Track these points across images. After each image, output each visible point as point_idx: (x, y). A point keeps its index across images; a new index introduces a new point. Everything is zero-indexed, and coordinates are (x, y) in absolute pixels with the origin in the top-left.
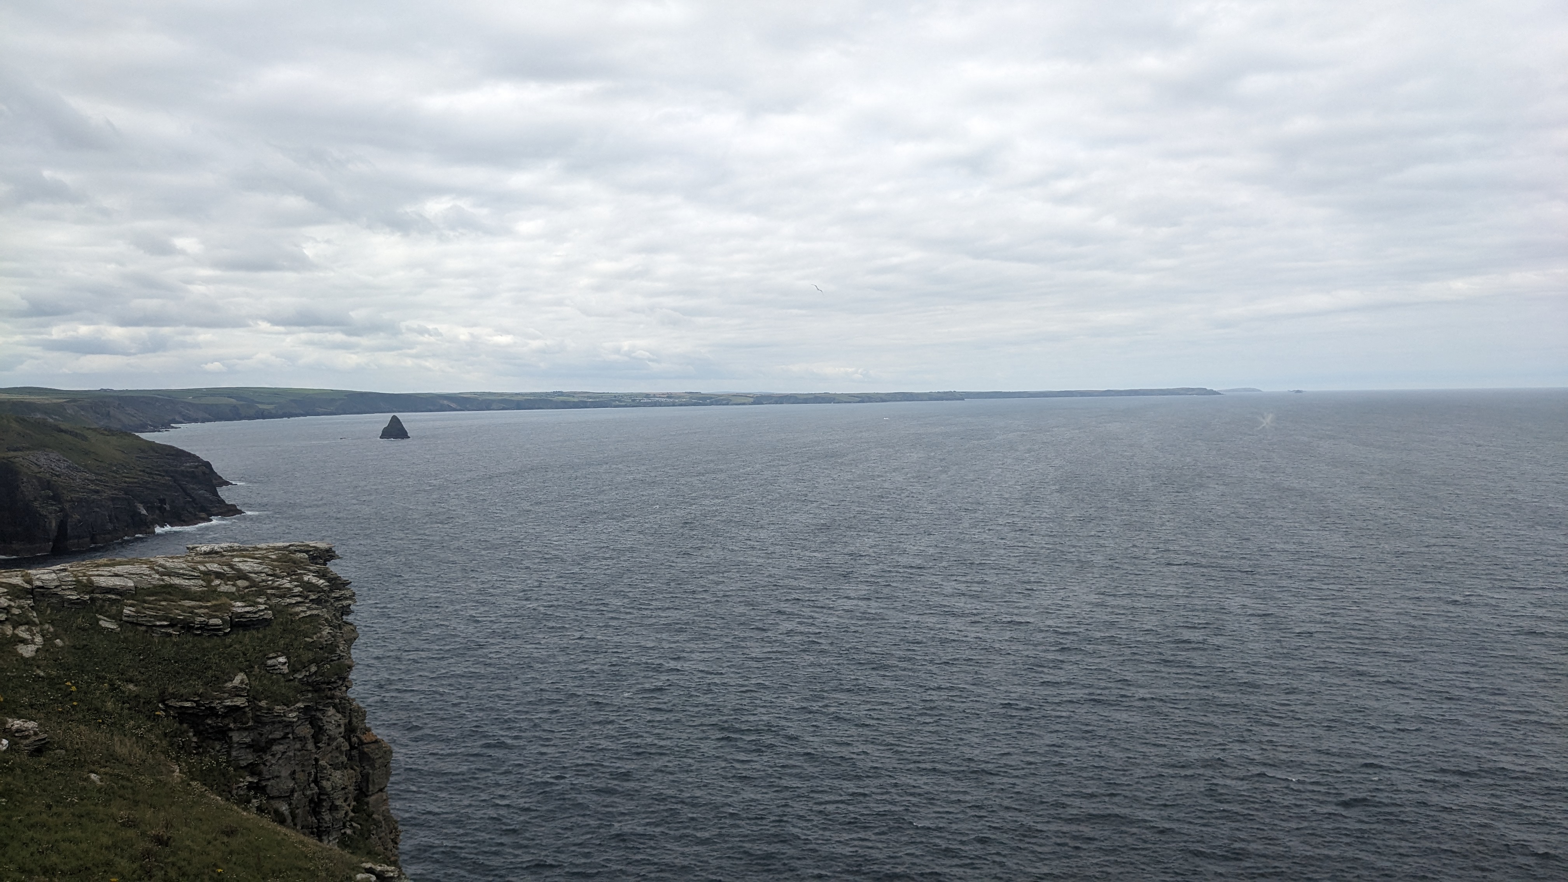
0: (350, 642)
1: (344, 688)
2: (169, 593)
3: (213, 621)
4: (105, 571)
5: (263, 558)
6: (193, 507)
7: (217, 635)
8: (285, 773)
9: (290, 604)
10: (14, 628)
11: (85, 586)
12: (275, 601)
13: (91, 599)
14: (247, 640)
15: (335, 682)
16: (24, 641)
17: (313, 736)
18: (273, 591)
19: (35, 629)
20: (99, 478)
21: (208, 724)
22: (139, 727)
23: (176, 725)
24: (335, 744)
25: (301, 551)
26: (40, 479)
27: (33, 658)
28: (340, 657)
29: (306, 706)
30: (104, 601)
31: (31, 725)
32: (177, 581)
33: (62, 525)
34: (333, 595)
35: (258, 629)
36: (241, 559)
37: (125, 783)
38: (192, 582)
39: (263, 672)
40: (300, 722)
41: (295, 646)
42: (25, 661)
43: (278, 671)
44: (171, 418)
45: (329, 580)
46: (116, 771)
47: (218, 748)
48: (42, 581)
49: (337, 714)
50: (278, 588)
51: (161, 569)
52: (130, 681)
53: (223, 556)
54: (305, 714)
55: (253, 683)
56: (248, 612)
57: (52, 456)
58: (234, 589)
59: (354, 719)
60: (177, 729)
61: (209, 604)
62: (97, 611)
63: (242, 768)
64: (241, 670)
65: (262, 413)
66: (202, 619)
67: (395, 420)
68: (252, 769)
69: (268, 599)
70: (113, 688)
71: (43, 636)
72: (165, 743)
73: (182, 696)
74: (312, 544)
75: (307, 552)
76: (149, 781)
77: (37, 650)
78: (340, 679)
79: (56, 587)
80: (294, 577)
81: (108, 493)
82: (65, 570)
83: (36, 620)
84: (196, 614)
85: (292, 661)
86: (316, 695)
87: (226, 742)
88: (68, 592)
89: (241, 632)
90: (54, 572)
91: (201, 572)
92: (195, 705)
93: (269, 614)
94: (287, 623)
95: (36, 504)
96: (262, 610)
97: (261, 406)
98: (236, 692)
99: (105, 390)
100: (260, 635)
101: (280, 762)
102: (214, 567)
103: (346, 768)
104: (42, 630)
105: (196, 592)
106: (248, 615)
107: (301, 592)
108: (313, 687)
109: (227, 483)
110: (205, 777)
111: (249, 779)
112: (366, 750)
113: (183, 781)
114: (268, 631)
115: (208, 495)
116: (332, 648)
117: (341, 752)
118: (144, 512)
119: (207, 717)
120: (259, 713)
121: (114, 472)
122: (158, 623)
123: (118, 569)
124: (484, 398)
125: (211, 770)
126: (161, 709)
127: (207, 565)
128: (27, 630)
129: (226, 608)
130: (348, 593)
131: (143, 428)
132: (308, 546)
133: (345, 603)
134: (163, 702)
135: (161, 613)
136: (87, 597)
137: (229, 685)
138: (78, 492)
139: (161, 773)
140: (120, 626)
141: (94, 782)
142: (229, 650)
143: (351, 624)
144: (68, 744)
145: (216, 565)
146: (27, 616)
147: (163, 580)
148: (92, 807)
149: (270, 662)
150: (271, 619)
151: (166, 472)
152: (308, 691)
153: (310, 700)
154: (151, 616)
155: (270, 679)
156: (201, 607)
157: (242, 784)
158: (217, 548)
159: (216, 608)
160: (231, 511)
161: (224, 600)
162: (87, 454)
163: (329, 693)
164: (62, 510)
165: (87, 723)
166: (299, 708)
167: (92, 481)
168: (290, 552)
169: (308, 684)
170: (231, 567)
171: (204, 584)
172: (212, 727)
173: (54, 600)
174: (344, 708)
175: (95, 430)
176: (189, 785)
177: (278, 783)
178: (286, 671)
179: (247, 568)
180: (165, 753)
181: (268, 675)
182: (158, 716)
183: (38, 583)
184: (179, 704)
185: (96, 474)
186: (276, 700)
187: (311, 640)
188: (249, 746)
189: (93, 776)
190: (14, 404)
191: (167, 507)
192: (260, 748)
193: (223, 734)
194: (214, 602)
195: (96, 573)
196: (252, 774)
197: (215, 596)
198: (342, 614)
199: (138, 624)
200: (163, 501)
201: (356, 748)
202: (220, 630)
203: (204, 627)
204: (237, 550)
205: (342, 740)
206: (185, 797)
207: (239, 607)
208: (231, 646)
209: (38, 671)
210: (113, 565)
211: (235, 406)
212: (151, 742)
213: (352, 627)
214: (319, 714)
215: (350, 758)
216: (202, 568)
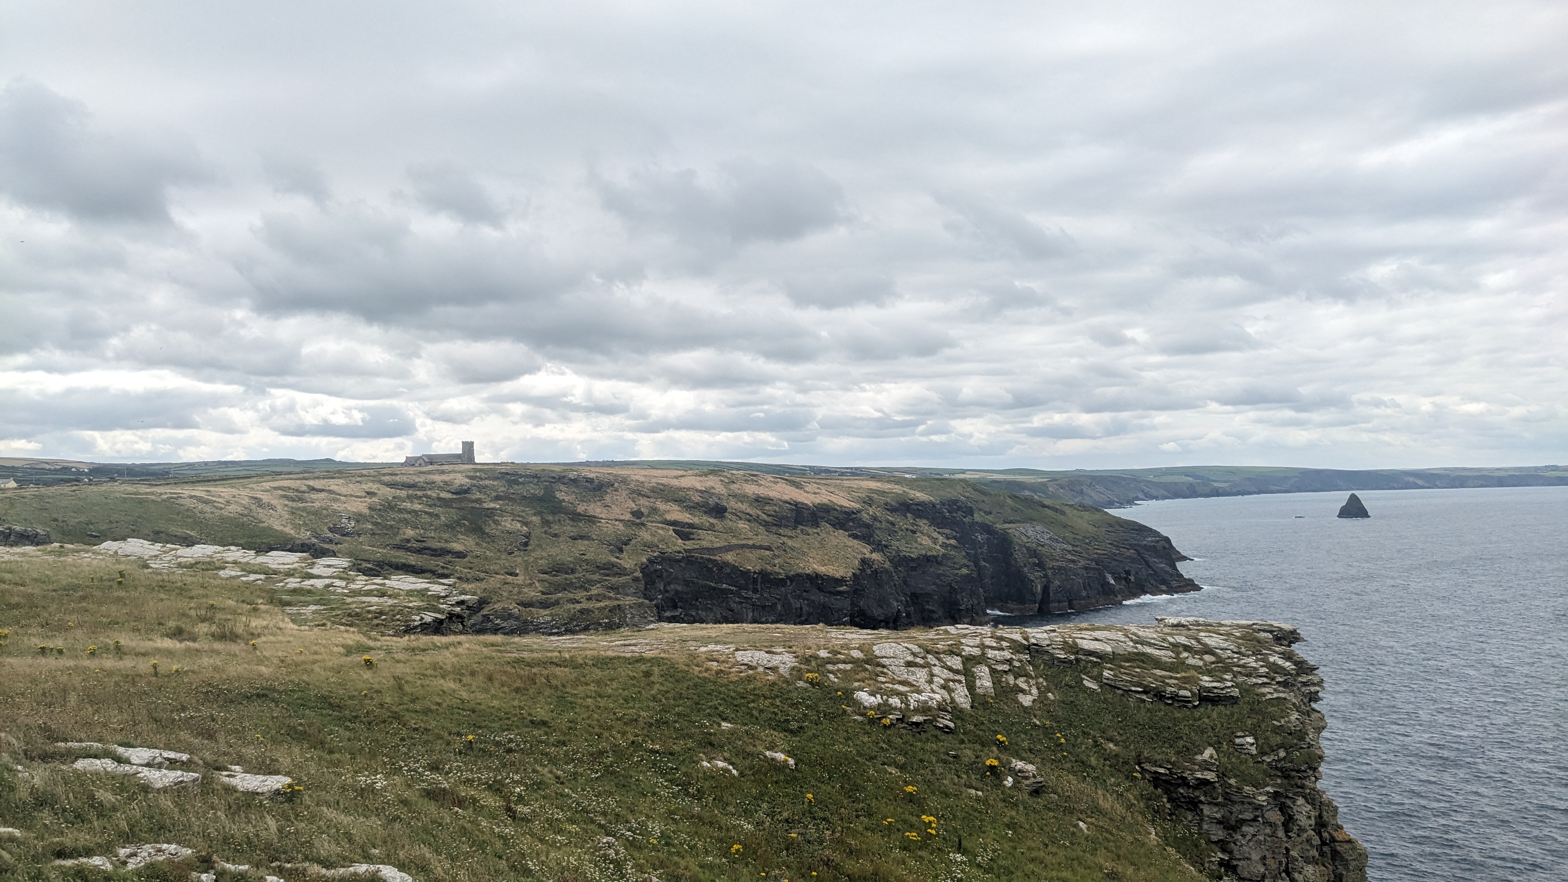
0: (1319, 729)
1: (1313, 779)
2: (1143, 662)
3: (1182, 693)
4: (1087, 634)
5: (1228, 634)
6: (1155, 580)
7: (1187, 707)
8: (1255, 856)
9: (1257, 684)
10: (1016, 678)
11: (1071, 647)
12: (1241, 679)
13: (1077, 660)
14: (1215, 715)
15: (1305, 771)
16: (1023, 691)
17: (1283, 824)
18: (1239, 669)
19: (1032, 682)
20: (1075, 549)
21: (1181, 794)
22: (1119, 785)
23: (1152, 788)
24: (1305, 835)
25: (1264, 631)
26: (1028, 549)
27: (1031, 708)
28: (1310, 746)
29: (1275, 792)
30: (1087, 662)
31: (1030, 767)
32: (1148, 650)
33: (1046, 589)
34: (1300, 679)
35: (1225, 706)
36: (1207, 634)
37: (1108, 836)
38: (1162, 653)
39: (1231, 750)
40: (1269, 807)
41: (1263, 727)
42: (1025, 709)
43: (1246, 751)
44: (1135, 495)
45: (1296, 663)
46: (1101, 824)
47: (1190, 818)
48: (1036, 639)
49: (1307, 805)
50: (1243, 666)
51: (1134, 637)
52: (1110, 740)
53: (1189, 629)
54: (1275, 799)
55: (1223, 760)
56: (1215, 688)
57: (1038, 528)
58: (1201, 663)
59: (1325, 813)
60: (1153, 793)
61: (1178, 675)
62: (1081, 671)
63: (1213, 842)
64: (1210, 745)
65: (1217, 491)
66: (1173, 689)
67: (1353, 498)
68: (1223, 845)
69: (1235, 676)
70: (1096, 744)
71: (1038, 689)
72: (1142, 805)
73: (1156, 761)
74: (1276, 624)
75: (1271, 632)
76: (1130, 838)
77: (1034, 701)
78: (1310, 768)
79: (1048, 645)
80: (1259, 657)
81: (1082, 563)
82: (1054, 631)
83: (1032, 673)
84: (1167, 684)
85: (1260, 743)
86: (1286, 781)
87: (1197, 814)
88: (1057, 651)
89: (1210, 707)
90: (1046, 632)
91: (1170, 643)
92: (1168, 772)
93: (1236, 692)
94: (1254, 703)
95: (1026, 570)
96: (1229, 687)
97: (1216, 484)
98: (1206, 766)
99: (1080, 471)
100: (1228, 712)
101: (1251, 844)
102: (1182, 640)
103: (1317, 864)
104: (1037, 683)
105: (1166, 663)
106: (1215, 691)
107: (1267, 673)
108: (1282, 773)
109: (1185, 558)
110: (1179, 844)
111: (1220, 855)
112: (1338, 848)
113: (1159, 845)
114: (1236, 709)
115: (1168, 569)
116: (1301, 735)
117: (1312, 845)
118: (1112, 582)
119: (1179, 785)
120: (1228, 791)
121: (1087, 544)
122: (1133, 689)
123: (1098, 634)
124: (1458, 474)
125: (1184, 839)
126: (1137, 771)
127: (1176, 637)
128: (1026, 682)
129: (1195, 681)
130: (1316, 679)
131: (1111, 504)
132: (1272, 625)
133: (1313, 689)
134: (1139, 764)
135: (1136, 679)
136: (1073, 657)
137: (1199, 758)
138: (1058, 560)
139: (1139, 833)
140: (1101, 687)
141: (1081, 829)
142: (1199, 722)
143: (1319, 712)
144: (1060, 790)
145: (1184, 638)
146: (1025, 670)
147: (1136, 648)
148: (1082, 853)
149: (1238, 741)
150: (1238, 697)
151: (1130, 545)
152: (1279, 777)
153: (1280, 786)
154: (1127, 681)
155: (1238, 758)
156: (1171, 678)
157: (1213, 859)
158: (1183, 621)
159: (1186, 680)
160: (1190, 586)
161: (1193, 673)
162: (1064, 527)
163: (1299, 782)
164: (1046, 576)
165: (1074, 773)
166: (1268, 793)
167: (1069, 552)
168: (1255, 631)
169: (1277, 768)
170: (1198, 641)
171: (1173, 655)
172: (1184, 797)
173: (1046, 657)
174: (1314, 799)
175: (1071, 506)
176: (1165, 849)
177: (1248, 865)
178: (1255, 752)
179: (1213, 643)
180: (1143, 814)
181: (1236, 754)
182: (1136, 777)
183: (1033, 641)
184: (1154, 769)
185: (1074, 546)
186: (1244, 780)
187: (1279, 724)
188: (1219, 822)
189: (1081, 824)
190: (1010, 483)
191: (1132, 578)
192: (1232, 826)
193: (1194, 805)
194: (1183, 674)
195: (1079, 636)
196: (1224, 851)
197: (1184, 667)
198: (1310, 701)
199: (1115, 687)
200: (1128, 573)
201: (1327, 844)
202: (1189, 702)
203: (1175, 697)
204: (1202, 625)
205: (1313, 833)
206: (1162, 860)
207: (1206, 681)
208: (1200, 719)
209: (1035, 720)
210: (1093, 630)
211: (1191, 485)
212: (1129, 800)
213: (1319, 715)
214: (1289, 803)
215: (1322, 854)
216: (1171, 640)
